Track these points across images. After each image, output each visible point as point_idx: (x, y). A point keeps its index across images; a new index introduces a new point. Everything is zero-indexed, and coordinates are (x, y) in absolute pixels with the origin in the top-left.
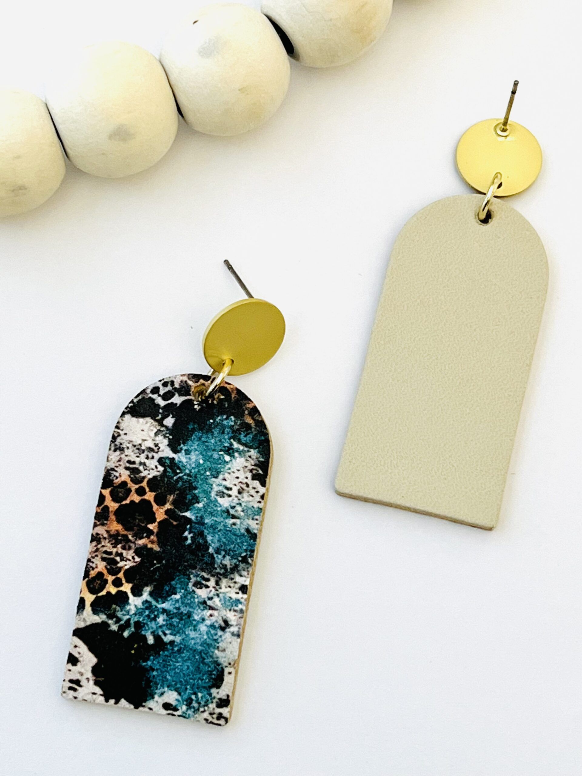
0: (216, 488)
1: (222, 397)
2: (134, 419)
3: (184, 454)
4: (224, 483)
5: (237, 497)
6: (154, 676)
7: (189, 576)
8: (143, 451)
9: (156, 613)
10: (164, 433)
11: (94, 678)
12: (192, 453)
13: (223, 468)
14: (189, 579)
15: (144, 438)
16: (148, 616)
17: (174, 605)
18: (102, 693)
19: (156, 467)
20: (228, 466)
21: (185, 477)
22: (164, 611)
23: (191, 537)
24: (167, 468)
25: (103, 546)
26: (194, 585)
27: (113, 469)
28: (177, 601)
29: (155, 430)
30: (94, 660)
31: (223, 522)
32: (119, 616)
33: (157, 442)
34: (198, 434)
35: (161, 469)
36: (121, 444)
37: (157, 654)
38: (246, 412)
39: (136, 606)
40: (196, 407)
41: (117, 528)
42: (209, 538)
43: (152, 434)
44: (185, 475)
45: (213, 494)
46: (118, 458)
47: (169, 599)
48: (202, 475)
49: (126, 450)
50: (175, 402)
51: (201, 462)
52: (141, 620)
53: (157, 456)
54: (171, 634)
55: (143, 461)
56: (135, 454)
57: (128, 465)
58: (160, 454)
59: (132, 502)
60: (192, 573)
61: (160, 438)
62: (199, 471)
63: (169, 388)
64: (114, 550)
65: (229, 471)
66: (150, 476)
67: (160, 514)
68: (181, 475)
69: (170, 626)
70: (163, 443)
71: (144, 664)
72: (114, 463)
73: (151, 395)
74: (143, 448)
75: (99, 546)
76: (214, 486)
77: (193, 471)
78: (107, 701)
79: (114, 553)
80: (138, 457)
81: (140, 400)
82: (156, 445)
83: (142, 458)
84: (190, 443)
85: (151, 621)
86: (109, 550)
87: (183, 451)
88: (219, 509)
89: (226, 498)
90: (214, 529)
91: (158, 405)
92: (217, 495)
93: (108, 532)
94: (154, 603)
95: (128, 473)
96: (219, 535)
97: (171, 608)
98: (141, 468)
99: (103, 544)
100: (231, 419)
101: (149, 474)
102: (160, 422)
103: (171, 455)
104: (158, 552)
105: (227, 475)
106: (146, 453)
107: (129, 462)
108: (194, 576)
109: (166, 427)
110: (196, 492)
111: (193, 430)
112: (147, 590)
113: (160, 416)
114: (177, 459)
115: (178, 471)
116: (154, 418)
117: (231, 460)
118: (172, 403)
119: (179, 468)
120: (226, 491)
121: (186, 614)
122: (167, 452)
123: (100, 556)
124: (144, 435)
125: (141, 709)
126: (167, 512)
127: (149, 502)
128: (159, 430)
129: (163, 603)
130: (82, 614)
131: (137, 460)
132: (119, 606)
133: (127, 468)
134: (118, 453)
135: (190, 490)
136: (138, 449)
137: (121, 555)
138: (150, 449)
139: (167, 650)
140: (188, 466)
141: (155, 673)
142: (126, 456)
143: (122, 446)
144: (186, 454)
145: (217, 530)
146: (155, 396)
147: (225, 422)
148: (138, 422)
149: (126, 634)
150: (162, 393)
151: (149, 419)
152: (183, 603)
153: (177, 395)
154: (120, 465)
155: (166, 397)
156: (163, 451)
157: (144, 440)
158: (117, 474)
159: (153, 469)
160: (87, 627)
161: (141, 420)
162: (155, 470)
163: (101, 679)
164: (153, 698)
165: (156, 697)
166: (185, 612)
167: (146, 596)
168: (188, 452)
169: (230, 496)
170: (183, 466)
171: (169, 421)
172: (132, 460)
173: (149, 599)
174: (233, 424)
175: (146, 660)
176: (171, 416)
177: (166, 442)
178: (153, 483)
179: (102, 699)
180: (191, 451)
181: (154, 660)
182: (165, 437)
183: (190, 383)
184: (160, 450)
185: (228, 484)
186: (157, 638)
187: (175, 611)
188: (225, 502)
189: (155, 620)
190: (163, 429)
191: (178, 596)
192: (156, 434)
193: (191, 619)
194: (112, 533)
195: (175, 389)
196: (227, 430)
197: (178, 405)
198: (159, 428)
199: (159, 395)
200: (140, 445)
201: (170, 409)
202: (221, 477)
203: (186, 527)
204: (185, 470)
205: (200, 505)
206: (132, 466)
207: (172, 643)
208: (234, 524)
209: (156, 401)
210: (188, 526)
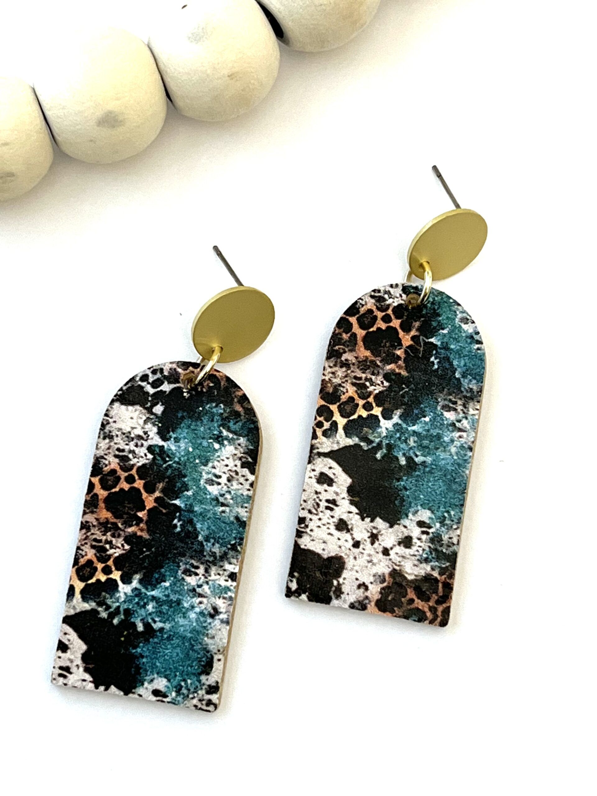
0: (205, 476)
1: (211, 385)
2: (123, 407)
3: (173, 442)
4: (213, 471)
5: (226, 484)
6: (144, 663)
7: (179, 563)
8: (133, 439)
9: (145, 600)
10: (153, 421)
11: (84, 665)
12: (181, 441)
13: (213, 456)
14: (179, 567)
15: (133, 426)
16: (138, 603)
17: (163, 592)
18: (91, 679)
19: (146, 455)
20: (217, 454)
21: (174, 465)
22: (154, 598)
23: (181, 525)
24: (156, 455)
25: (93, 534)
26: (183, 573)
27: (102, 457)
28: (166, 588)
29: (144, 418)
30: (84, 647)
31: (212, 510)
32: (109, 603)
33: (146, 430)
34: (187, 422)
35: (150, 456)
36: (110, 432)
37: (147, 641)
38: (236, 400)
39: (125, 594)
40: (185, 394)
41: (106, 516)
42: (199, 526)
43: (141, 422)
44: (174, 463)
45: (202, 482)
46: (107, 446)
47: (158, 586)
48: (191, 462)
49: (115, 438)
50: (164, 390)
51: (191, 450)
52: (130, 607)
53: (146, 444)
54: (160, 621)
55: (132, 449)
56: (124, 441)
57: (117, 453)
58: (150, 442)
59: (122, 490)
60: (182, 561)
61: (149, 426)
62: (188, 459)
63: (158, 375)
64: (104, 538)
65: (219, 459)
66: (140, 464)
67: (150, 501)
68: (170, 463)
69: (160, 613)
70: (153, 431)
71: (134, 651)
72: (103, 451)
73: (140, 383)
74: (132, 435)
75: (89, 534)
76: (204, 474)
77: (182, 459)
78: (97, 687)
79: (103, 541)
80: (127, 444)
81: (129, 387)
82: (146, 433)
83: (132, 446)
84: (179, 431)
85: (140, 609)
86: (98, 538)
87: (172, 439)
88: (208, 497)
89: (216, 486)
90: (203, 517)
91: (148, 393)
92: (206, 483)
93: (97, 519)
94: (143, 590)
95: (117, 460)
96: (208, 523)
97: (160, 595)
98: (131, 456)
99: (92, 531)
100: (220, 406)
101: (138, 462)
102: (150, 410)
103: (161, 443)
104: (147, 540)
105: (216, 463)
106: (135, 441)
107: (118, 450)
108: (183, 564)
109: (155, 414)
110: (186, 479)
111: (183, 418)
112: (137, 577)
113: (149, 404)
114: (166, 447)
115: (167, 459)
116: (143, 406)
117: (220, 448)
118: (161, 390)
119: (168, 456)
120: (214, 479)
121: (175, 602)
122: (156, 440)
123: (89, 544)
124: (133, 423)
125: (131, 695)
126: (157, 500)
127: (138, 490)
128: (148, 418)
129: (153, 590)
130: (72, 601)
131: (127, 448)
132: (109, 594)
133: (116, 456)
134: (107, 441)
135: (179, 478)
136: (127, 437)
137: (110, 543)
138: (139, 437)
139: (157, 637)
140: (178, 454)
141: (144, 660)
142: (116, 444)
143: (111, 434)
144: (175, 442)
145: (206, 518)
146: (143, 384)
147: (214, 410)
148: (127, 410)
149: (115, 621)
150: (151, 380)
151: (138, 407)
152: (172, 591)
153: (166, 383)
154: (109, 453)
155: (155, 384)
156: (152, 439)
157: (133, 428)
158: (107, 462)
159: (142, 457)
160: (76, 615)
161: (130, 408)
162: (145, 457)
163: (91, 666)
164: (143, 684)
165: (146, 684)
166: (175, 599)
167: (135, 583)
168: (177, 440)
169: (219, 484)
170: (172, 454)
171: (159, 409)
172: (121, 448)
173: (139, 586)
174: (222, 411)
175: (135, 647)
176: (160, 403)
177: (155, 430)
178: (143, 471)
179: (91, 686)
180: (180, 438)
181: (143, 647)
182: (154, 425)
183: (180, 370)
184: (149, 438)
185: (217, 472)
186: (147, 626)
187: (165, 598)
188: (214, 490)
189: (145, 608)
190: (152, 417)
191: (167, 584)
192: (145, 422)
193: (181, 606)
194: (101, 521)
195: (165, 377)
196: (216, 418)
197: (167, 393)
198: (148, 415)
199: (149, 383)
200: (130, 432)
201: (159, 397)
202: (210, 465)
203: (175, 515)
204: (174, 458)
205: (190, 493)
206: (121, 454)
207: (162, 630)
208: (223, 512)
209: (145, 389)
210: (178, 514)
